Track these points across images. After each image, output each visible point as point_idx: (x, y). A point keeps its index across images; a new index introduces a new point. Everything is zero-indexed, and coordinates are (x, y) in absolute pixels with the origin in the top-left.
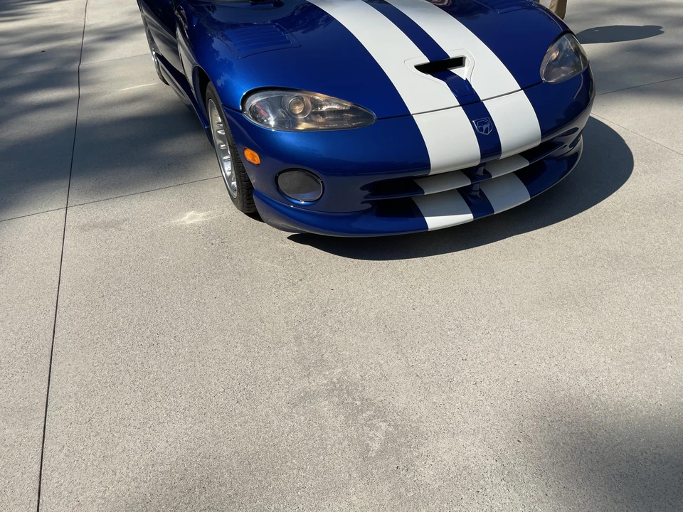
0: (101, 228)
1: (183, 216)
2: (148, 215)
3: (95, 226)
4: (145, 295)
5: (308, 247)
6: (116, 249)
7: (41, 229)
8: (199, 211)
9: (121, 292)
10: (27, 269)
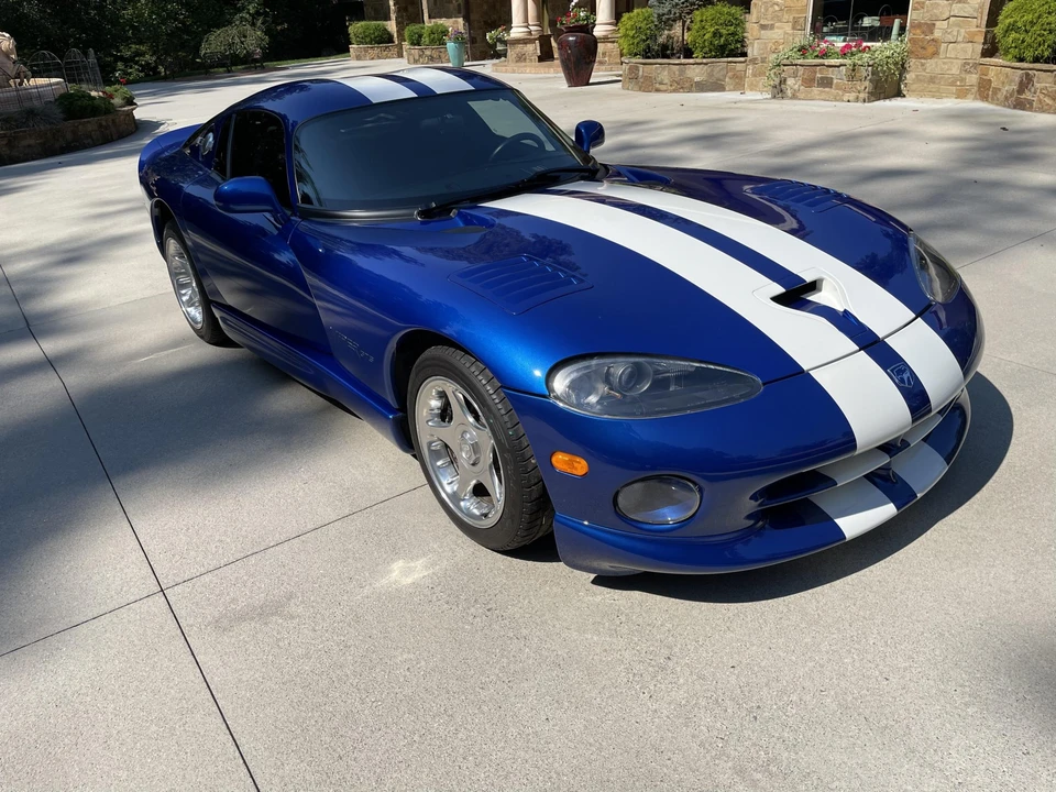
0: (253, 619)
1: (391, 571)
2: (326, 580)
3: (241, 618)
4: (416, 738)
5: (636, 594)
6: (307, 656)
7: (136, 642)
8: (412, 559)
9: (370, 741)
10: (154, 728)
